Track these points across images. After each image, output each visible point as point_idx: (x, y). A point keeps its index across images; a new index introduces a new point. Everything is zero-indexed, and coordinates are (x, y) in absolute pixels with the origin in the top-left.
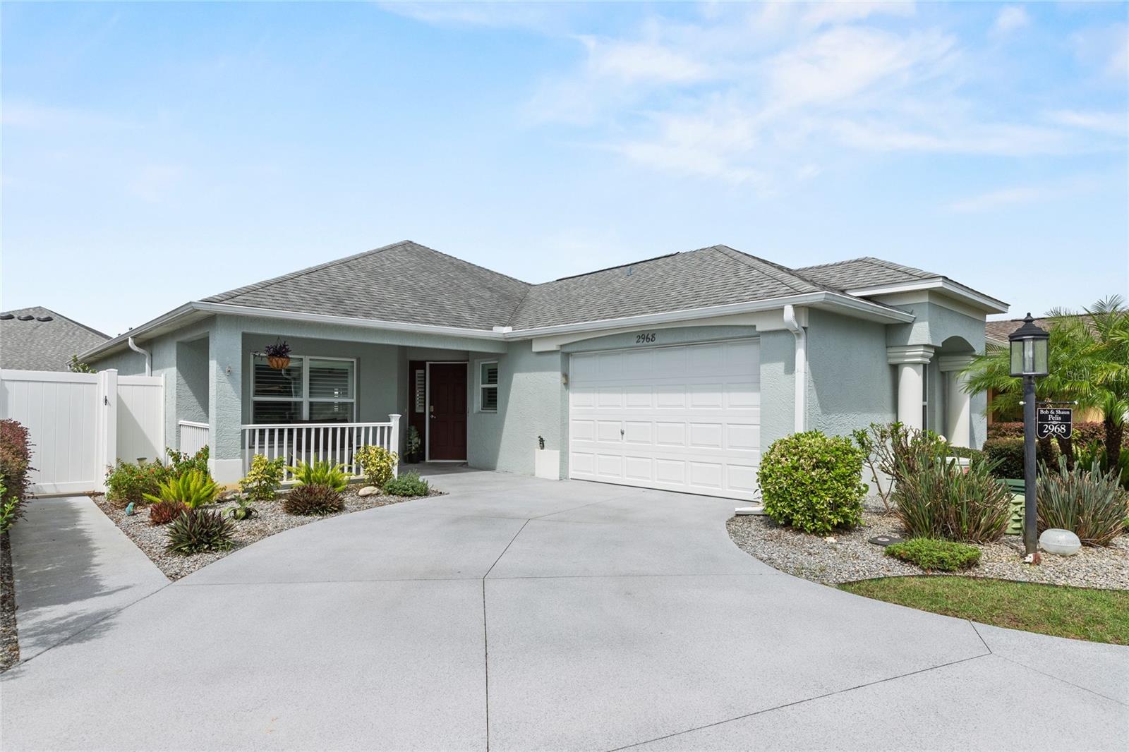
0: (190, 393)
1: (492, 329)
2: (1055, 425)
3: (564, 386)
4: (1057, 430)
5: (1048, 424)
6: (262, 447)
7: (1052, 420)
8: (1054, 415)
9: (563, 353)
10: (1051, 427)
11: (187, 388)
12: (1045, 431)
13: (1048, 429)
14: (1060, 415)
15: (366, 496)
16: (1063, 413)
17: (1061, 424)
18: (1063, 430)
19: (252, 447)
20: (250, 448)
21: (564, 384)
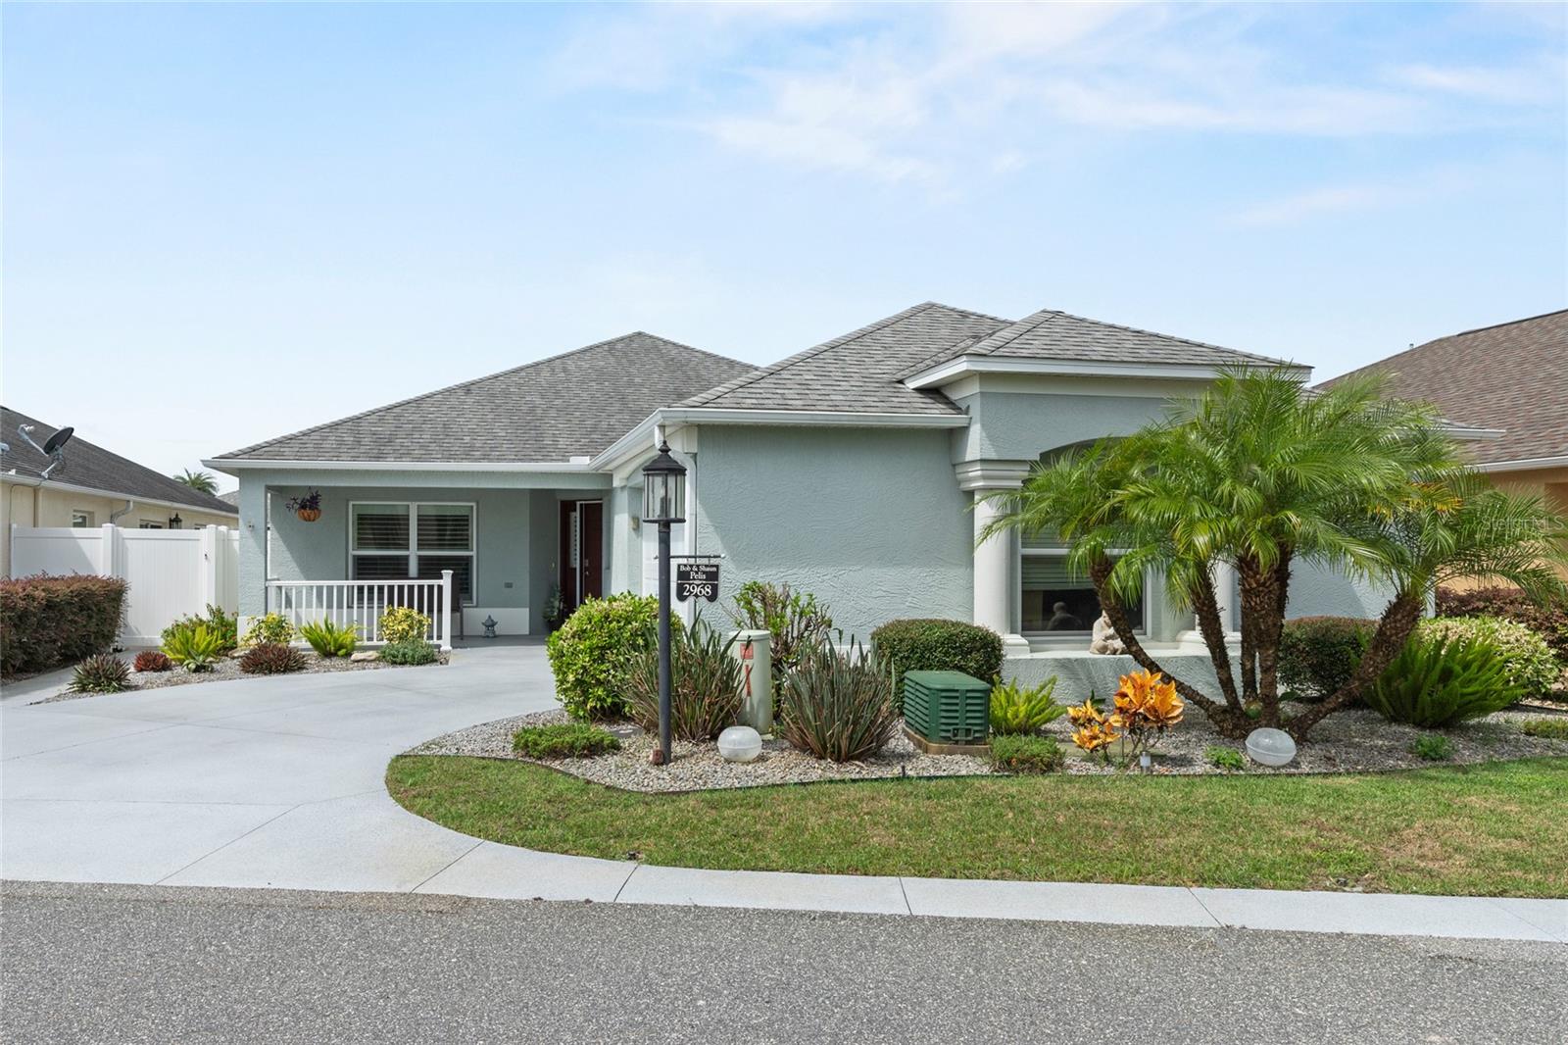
0: (284, 548)
1: (568, 461)
2: (698, 586)
3: (633, 533)
4: (701, 592)
5: (690, 585)
6: (360, 607)
7: (694, 579)
8: (697, 573)
9: (631, 488)
10: (693, 588)
11: (281, 542)
12: (685, 594)
13: (689, 590)
14: (704, 573)
15: (358, 661)
16: (708, 569)
17: (705, 584)
18: (708, 593)
19: (350, 607)
20: (348, 607)
21: (634, 529)
